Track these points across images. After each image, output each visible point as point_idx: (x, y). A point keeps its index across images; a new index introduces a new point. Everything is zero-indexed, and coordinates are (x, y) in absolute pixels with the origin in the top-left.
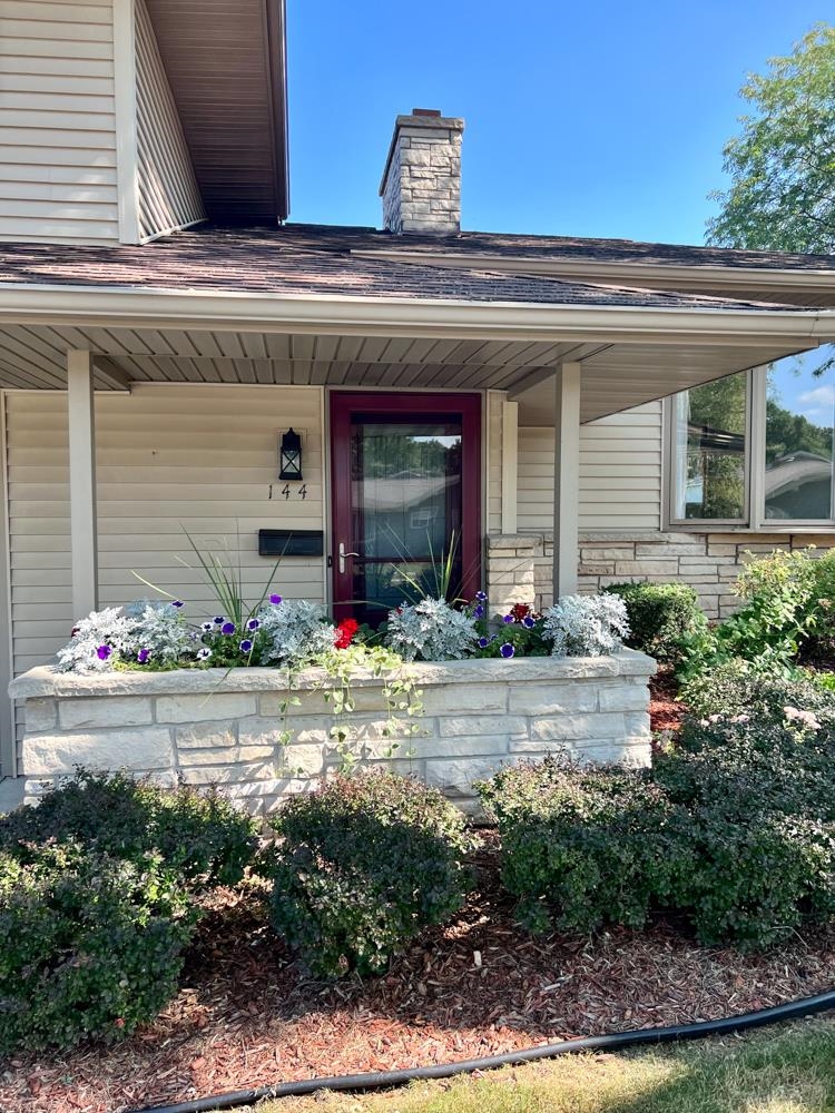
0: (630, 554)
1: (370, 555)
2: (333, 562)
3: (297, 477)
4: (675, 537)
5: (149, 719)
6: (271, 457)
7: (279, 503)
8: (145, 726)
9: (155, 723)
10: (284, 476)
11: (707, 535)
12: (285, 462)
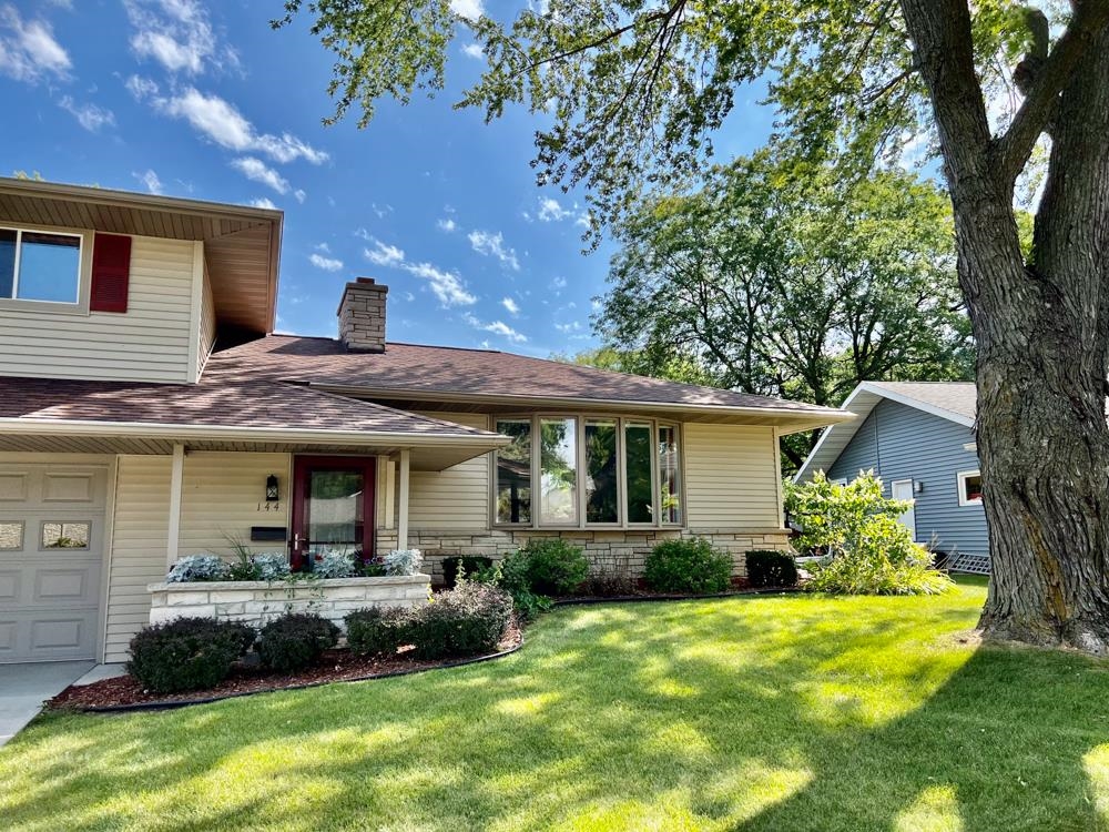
0: (469, 542)
1: (312, 539)
2: (291, 544)
3: (276, 499)
4: (495, 533)
5: (206, 601)
6: (262, 489)
7: (263, 513)
8: (205, 604)
9: (209, 603)
10: (269, 499)
11: (512, 532)
12: (270, 492)
